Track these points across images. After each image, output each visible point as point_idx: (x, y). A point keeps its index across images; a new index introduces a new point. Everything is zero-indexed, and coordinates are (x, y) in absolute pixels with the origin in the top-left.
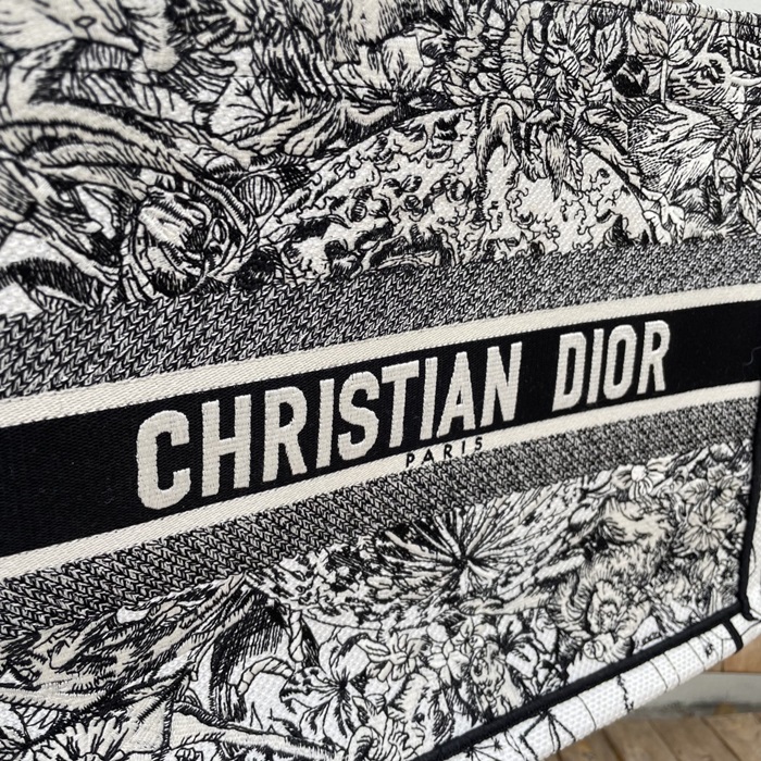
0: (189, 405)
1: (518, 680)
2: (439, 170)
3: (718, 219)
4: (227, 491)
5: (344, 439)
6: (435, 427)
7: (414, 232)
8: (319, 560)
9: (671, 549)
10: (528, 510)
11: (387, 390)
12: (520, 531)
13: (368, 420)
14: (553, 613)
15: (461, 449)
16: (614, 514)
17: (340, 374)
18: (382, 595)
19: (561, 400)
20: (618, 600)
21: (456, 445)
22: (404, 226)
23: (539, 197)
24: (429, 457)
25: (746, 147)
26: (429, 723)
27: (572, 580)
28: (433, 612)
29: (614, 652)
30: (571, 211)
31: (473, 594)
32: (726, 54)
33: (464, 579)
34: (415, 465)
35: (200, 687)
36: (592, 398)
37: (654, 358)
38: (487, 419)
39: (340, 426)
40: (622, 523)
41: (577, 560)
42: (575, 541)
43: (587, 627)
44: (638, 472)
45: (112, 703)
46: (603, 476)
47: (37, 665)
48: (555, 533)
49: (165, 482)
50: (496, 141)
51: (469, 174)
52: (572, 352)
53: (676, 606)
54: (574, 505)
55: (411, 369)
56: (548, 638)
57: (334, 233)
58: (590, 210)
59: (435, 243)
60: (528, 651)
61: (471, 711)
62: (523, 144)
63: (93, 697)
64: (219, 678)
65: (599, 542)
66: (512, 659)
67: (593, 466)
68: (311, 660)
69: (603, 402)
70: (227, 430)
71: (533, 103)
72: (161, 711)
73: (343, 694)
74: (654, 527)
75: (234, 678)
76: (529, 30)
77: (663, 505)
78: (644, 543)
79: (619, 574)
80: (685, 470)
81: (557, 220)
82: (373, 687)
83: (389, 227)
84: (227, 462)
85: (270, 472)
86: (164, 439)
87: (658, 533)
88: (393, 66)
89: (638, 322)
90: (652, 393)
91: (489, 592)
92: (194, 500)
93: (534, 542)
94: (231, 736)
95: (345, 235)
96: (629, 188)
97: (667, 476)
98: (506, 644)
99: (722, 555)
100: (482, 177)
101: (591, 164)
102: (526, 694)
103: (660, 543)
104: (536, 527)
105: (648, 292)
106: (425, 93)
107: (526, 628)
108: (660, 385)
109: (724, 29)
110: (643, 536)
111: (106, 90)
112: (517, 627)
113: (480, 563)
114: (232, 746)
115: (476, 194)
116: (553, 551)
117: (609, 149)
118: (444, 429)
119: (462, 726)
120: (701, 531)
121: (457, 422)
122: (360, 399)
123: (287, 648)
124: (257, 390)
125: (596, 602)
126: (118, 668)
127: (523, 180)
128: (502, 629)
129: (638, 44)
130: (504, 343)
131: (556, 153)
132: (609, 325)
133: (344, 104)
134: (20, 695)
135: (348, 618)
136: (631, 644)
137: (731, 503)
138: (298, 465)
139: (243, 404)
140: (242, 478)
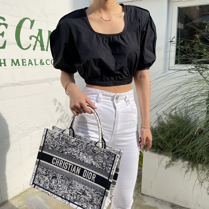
0: (56, 158)
1: (70, 198)
2: (76, 151)
3: (103, 168)
4: (56, 165)
5: (65, 167)
6: (72, 170)
7: (73, 155)
8: (60, 175)
9: (92, 201)
10: (78, 184)
11: (69, 165)
12: (77, 186)
13: (67, 167)
14: (77, 196)
16: (86, 191)
17: (66, 162)
18: (64, 182)
19: (83, 176)
20: (84, 201)
21: (73, 174)
22: (73, 154)
23: (85, 157)
26: (62, 194)
27: (80, 195)
28: (67, 187)
29: (80, 205)
30: (88, 160)
31: (71, 188)
32: (105, 153)
33: (70, 186)
34: (70, 173)
36: (87, 178)
37: (94, 178)
38: (76, 173)
39: (64, 166)
40: (87, 193)
41: (81, 193)
42: (82, 191)
44: (90, 189)
46: (86, 187)
47: (44, 170)
48: (80, 189)
49: (53, 162)
50: (81, 151)
51: (78, 153)
52: (85, 172)
54: (82, 187)
55: (71, 165)
56: (75, 198)
57: (68, 152)
58: (89, 161)
60: (73, 197)
61: (65, 196)
62: (83, 152)
63: (45, 174)
64: (52, 179)
65: (84, 193)
66: (71, 196)
67: (85, 185)
69: (87, 179)
70: (58, 161)
71: (85, 150)
72: (48, 178)
76: (85, 145)
77: (92, 194)
79: (85, 198)
80: (95, 193)
81: (86, 160)
82: (60, 188)
83: (71, 154)
84: (57, 163)
85: (59, 166)
86: (54, 159)
87: (91, 197)
88: (74, 144)
89: (93, 173)
90: (93, 181)
92: (54, 165)
93: (78, 188)
96: (93, 160)
97: (93, 192)
98: (71, 195)
99: (98, 207)
101: (90, 157)
102: (70, 200)
103: (91, 199)
105: (94, 171)
106: (76, 146)
108: (94, 181)
109: (105, 151)
110: (89, 197)
112: (73, 194)
113: (72, 186)
114: (50, 184)
115: (79, 154)
117: (92, 156)
118: (73, 171)
119: (63, 197)
120: (96, 201)
121: (74, 171)
122: (66, 164)
123: (56, 181)
124: (60, 159)
125: (81, 199)
126: (47, 173)
127: (83, 155)
128: (72, 193)
129: (95, 149)
130: (79, 167)
131: (87, 154)
132: (90, 172)
133: (70, 145)
135: (61, 182)
136: (83, 206)
138: (61, 167)
139: (59, 160)
140: (58, 165)
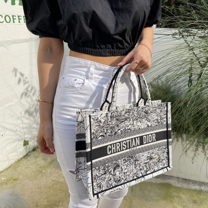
0: (111, 145)
2: (129, 123)
3: (159, 123)
5: (123, 147)
9: (159, 159)
10: (143, 155)
11: (127, 143)
12: (142, 157)
13: (125, 146)
14: (146, 166)
15: (135, 148)
16: (152, 155)
17: (122, 141)
18: (129, 164)
19: (144, 143)
20: (153, 165)
22: (127, 128)
23: (139, 124)
24: (131, 149)
25: (161, 116)
26: (132, 177)
27: (148, 163)
28: (133, 166)
29: (152, 171)
30: (143, 124)
32: (157, 108)
33: (136, 162)
35: (112, 172)
36: (148, 142)
37: (154, 138)
38: (137, 145)
41: (149, 160)
42: (148, 158)
43: (150, 168)
44: (154, 150)
45: (105, 173)
47: (100, 169)
48: (146, 157)
49: (109, 152)
50: (134, 120)
52: (145, 138)
53: (160, 166)
54: (147, 154)
55: (129, 141)
56: (145, 169)
57: (121, 130)
58: (145, 124)
59: (130, 129)
60: (143, 170)
61: (136, 176)
62: (137, 120)
63: (104, 173)
64: (114, 172)
65: (151, 158)
66: (141, 171)
67: (149, 150)
68: (122, 170)
70: (114, 147)
71: (137, 116)
72: (109, 174)
73: (125, 174)
74: (157, 157)
75: (115, 172)
76: (136, 111)
77: (157, 154)
78: (156, 158)
79: (153, 162)
80: (160, 150)
81: (141, 125)
82: (127, 173)
83: (125, 128)
84: (114, 150)
85: (117, 151)
86: (109, 148)
87: (158, 157)
88: (125, 116)
89: (152, 134)
90: (154, 141)
91: (139, 164)
92: (111, 153)
94: (114, 177)
95: (122, 130)
96: (148, 121)
97: (158, 150)
99: (166, 160)
100: (133, 123)
101: (144, 120)
102: (142, 175)
104: (144, 157)
105: (152, 131)
106: (128, 118)
107: (143, 168)
109: (156, 106)
111: (106, 123)
113: (138, 161)
114: (114, 178)
116: (146, 159)
117: (146, 118)
118: (133, 146)
119: (135, 178)
120: (163, 157)
122: (124, 144)
123: (120, 169)
124: (116, 143)
125: (151, 165)
126: (106, 170)
127: (137, 123)
128: (141, 168)
129: (147, 109)
130: (137, 137)
131: (140, 120)
132: (148, 135)
133: (122, 120)
134: (99, 172)
135: (125, 166)
137: (166, 153)
138: (120, 150)
140: (115, 152)
